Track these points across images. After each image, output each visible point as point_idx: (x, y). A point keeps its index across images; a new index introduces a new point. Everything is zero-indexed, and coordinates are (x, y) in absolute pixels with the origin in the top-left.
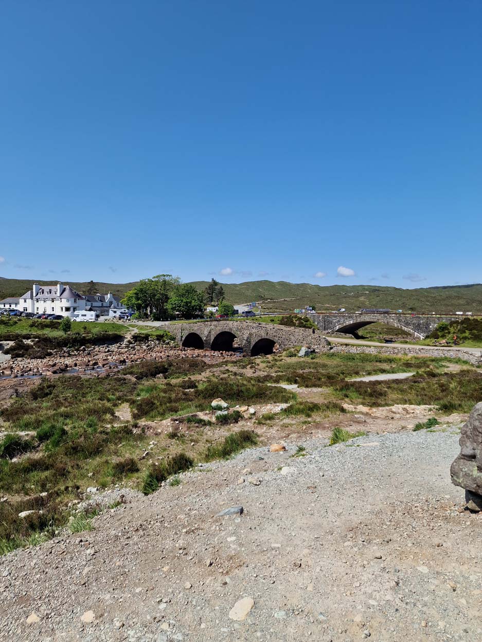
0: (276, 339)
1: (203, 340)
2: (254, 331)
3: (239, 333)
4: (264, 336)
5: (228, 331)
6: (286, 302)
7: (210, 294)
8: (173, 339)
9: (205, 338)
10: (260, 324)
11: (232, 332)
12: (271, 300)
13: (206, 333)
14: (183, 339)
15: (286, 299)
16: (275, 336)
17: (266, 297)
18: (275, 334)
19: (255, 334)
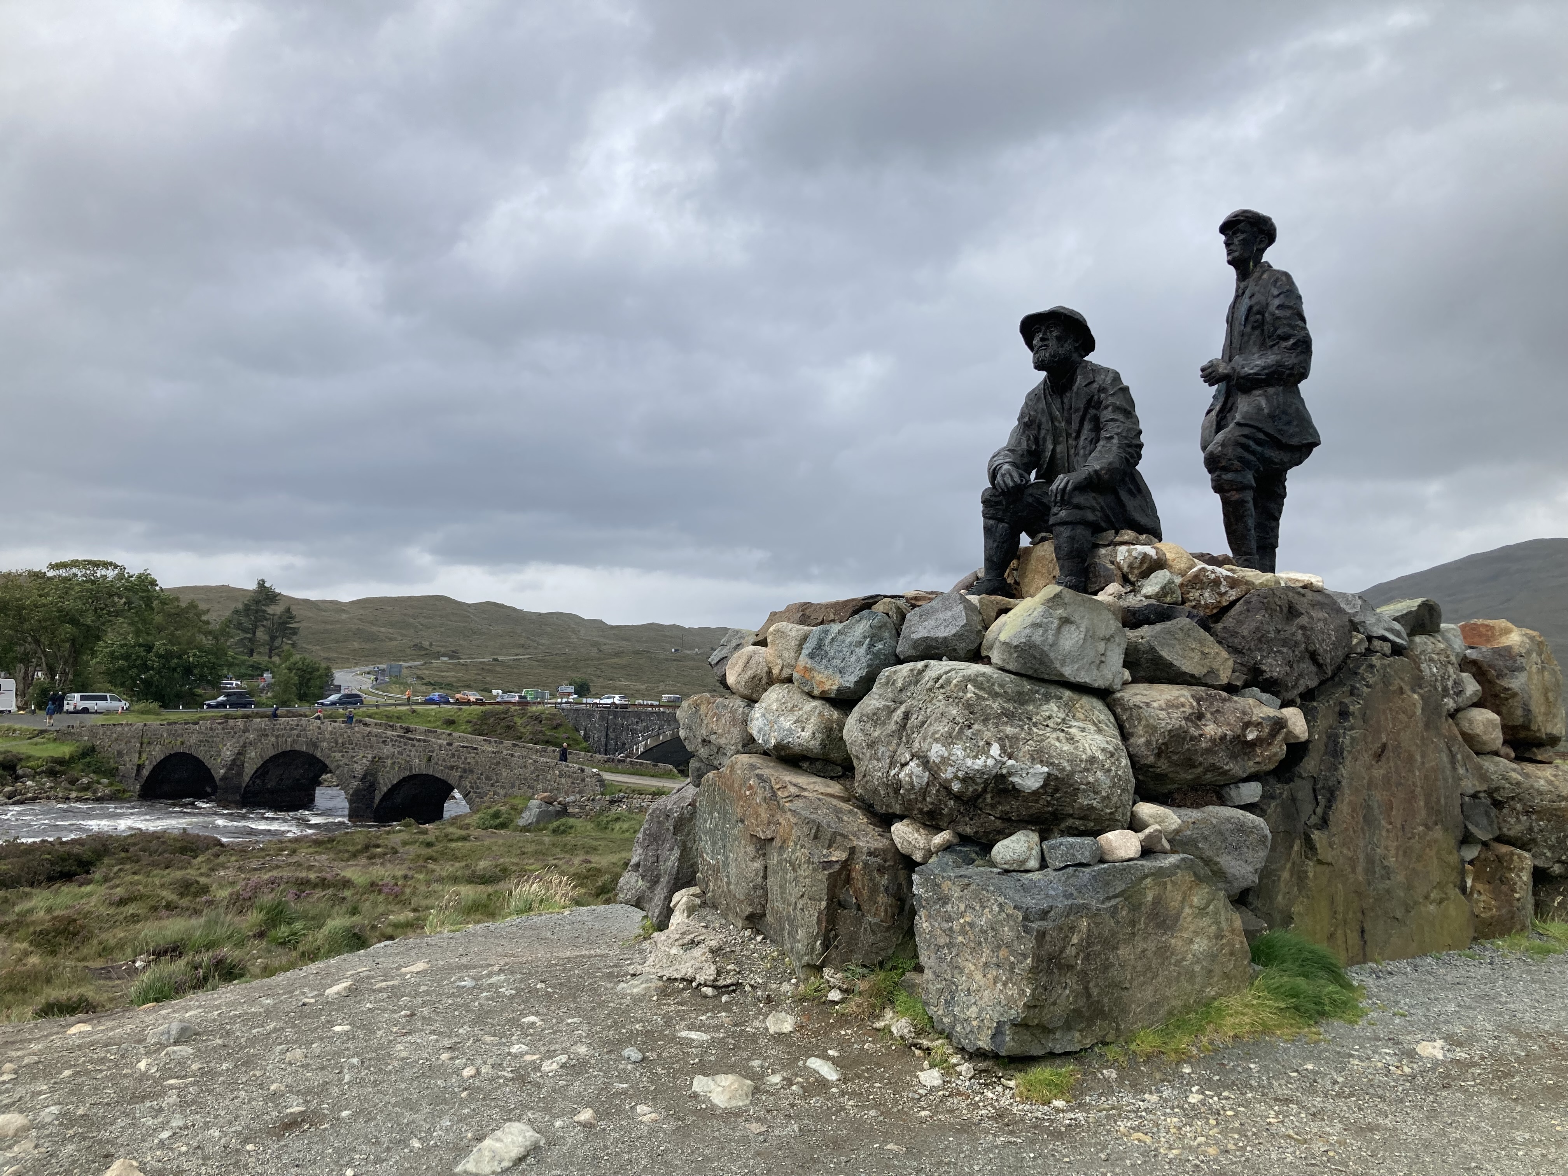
0: (453, 777)
1: (217, 778)
2: (387, 750)
3: (338, 755)
4: (418, 765)
5: (304, 749)
6: (498, 668)
7: (245, 630)
8: (112, 773)
9: (222, 771)
10: (408, 730)
11: (318, 755)
12: (451, 658)
13: (228, 752)
14: (146, 772)
15: (500, 658)
16: (452, 768)
17: (435, 649)
18: (452, 762)
19: (389, 762)
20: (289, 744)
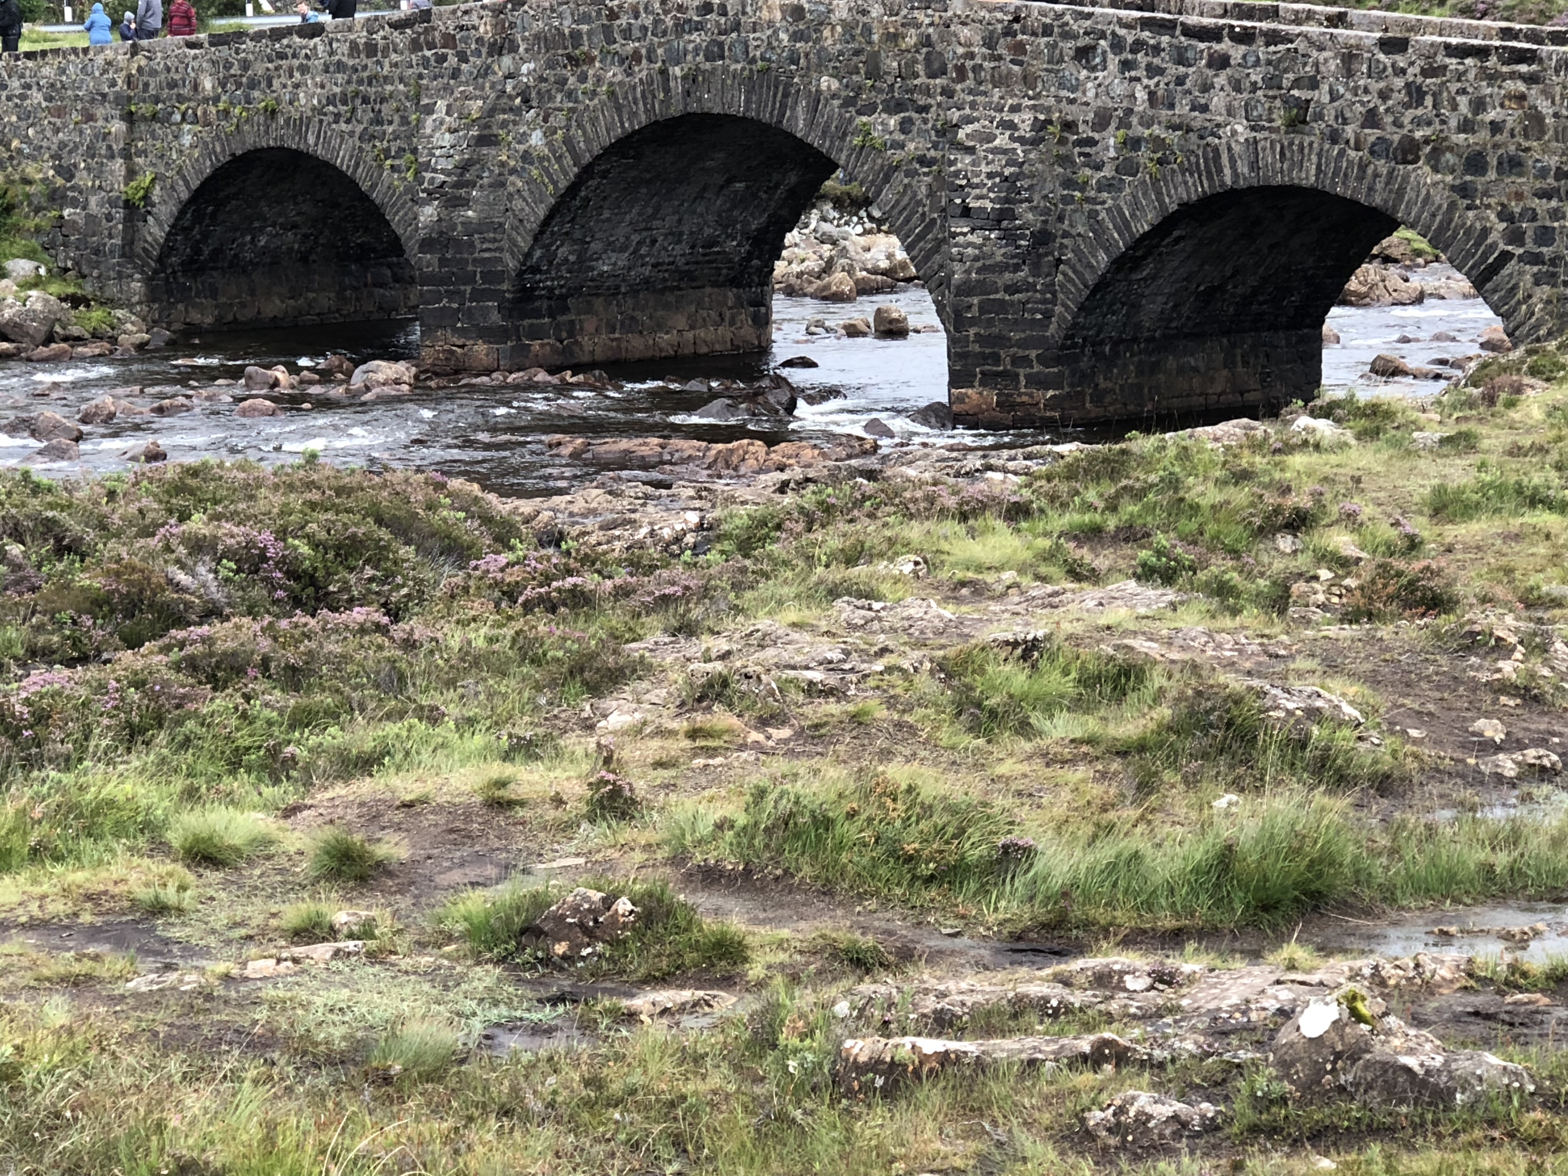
4: (1248, 148)
9: (429, 212)
13: (442, 137)
14: (155, 230)
20: (677, 87)
